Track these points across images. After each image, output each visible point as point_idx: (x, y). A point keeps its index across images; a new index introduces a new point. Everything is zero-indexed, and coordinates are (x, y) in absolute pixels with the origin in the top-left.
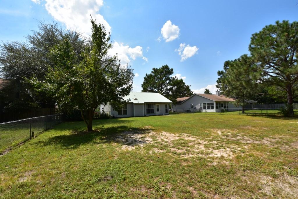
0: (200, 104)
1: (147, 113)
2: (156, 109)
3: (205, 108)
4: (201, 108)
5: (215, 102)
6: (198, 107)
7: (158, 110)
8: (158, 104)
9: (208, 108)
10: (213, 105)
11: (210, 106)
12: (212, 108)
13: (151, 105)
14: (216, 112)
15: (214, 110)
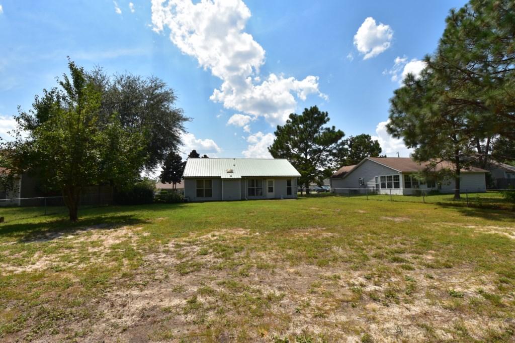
0: (374, 179)
1: (249, 195)
2: (267, 189)
3: (383, 186)
4: (377, 186)
5: (403, 173)
6: (372, 184)
7: (271, 190)
8: (270, 180)
9: (390, 186)
10: (399, 180)
11: (393, 182)
12: (397, 186)
13: (257, 181)
14: (404, 195)
15: (399, 192)
